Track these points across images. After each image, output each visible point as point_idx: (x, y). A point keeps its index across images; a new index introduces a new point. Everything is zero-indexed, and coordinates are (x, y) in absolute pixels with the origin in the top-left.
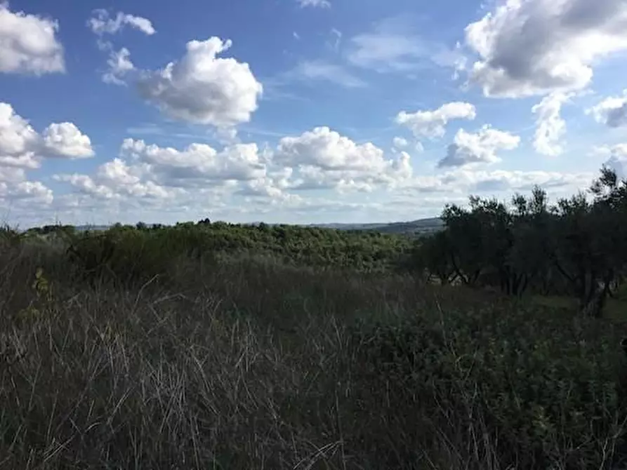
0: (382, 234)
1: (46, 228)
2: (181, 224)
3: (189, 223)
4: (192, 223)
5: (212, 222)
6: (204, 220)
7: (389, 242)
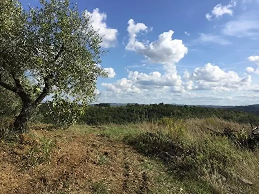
0: (241, 112)
1: (100, 104)
2: (152, 105)
3: (155, 104)
4: (156, 104)
5: (164, 104)
6: (161, 103)
7: (244, 116)
